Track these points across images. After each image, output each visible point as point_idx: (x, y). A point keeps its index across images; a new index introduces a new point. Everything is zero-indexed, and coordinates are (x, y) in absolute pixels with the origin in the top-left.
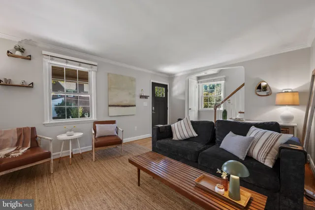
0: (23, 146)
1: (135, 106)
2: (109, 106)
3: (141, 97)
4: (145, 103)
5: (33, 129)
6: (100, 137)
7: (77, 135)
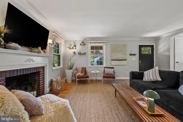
0: (83, 73)
1: (126, 60)
2: (112, 60)
3: (131, 55)
4: (133, 58)
5: (85, 68)
6: (106, 74)
7: (98, 72)
